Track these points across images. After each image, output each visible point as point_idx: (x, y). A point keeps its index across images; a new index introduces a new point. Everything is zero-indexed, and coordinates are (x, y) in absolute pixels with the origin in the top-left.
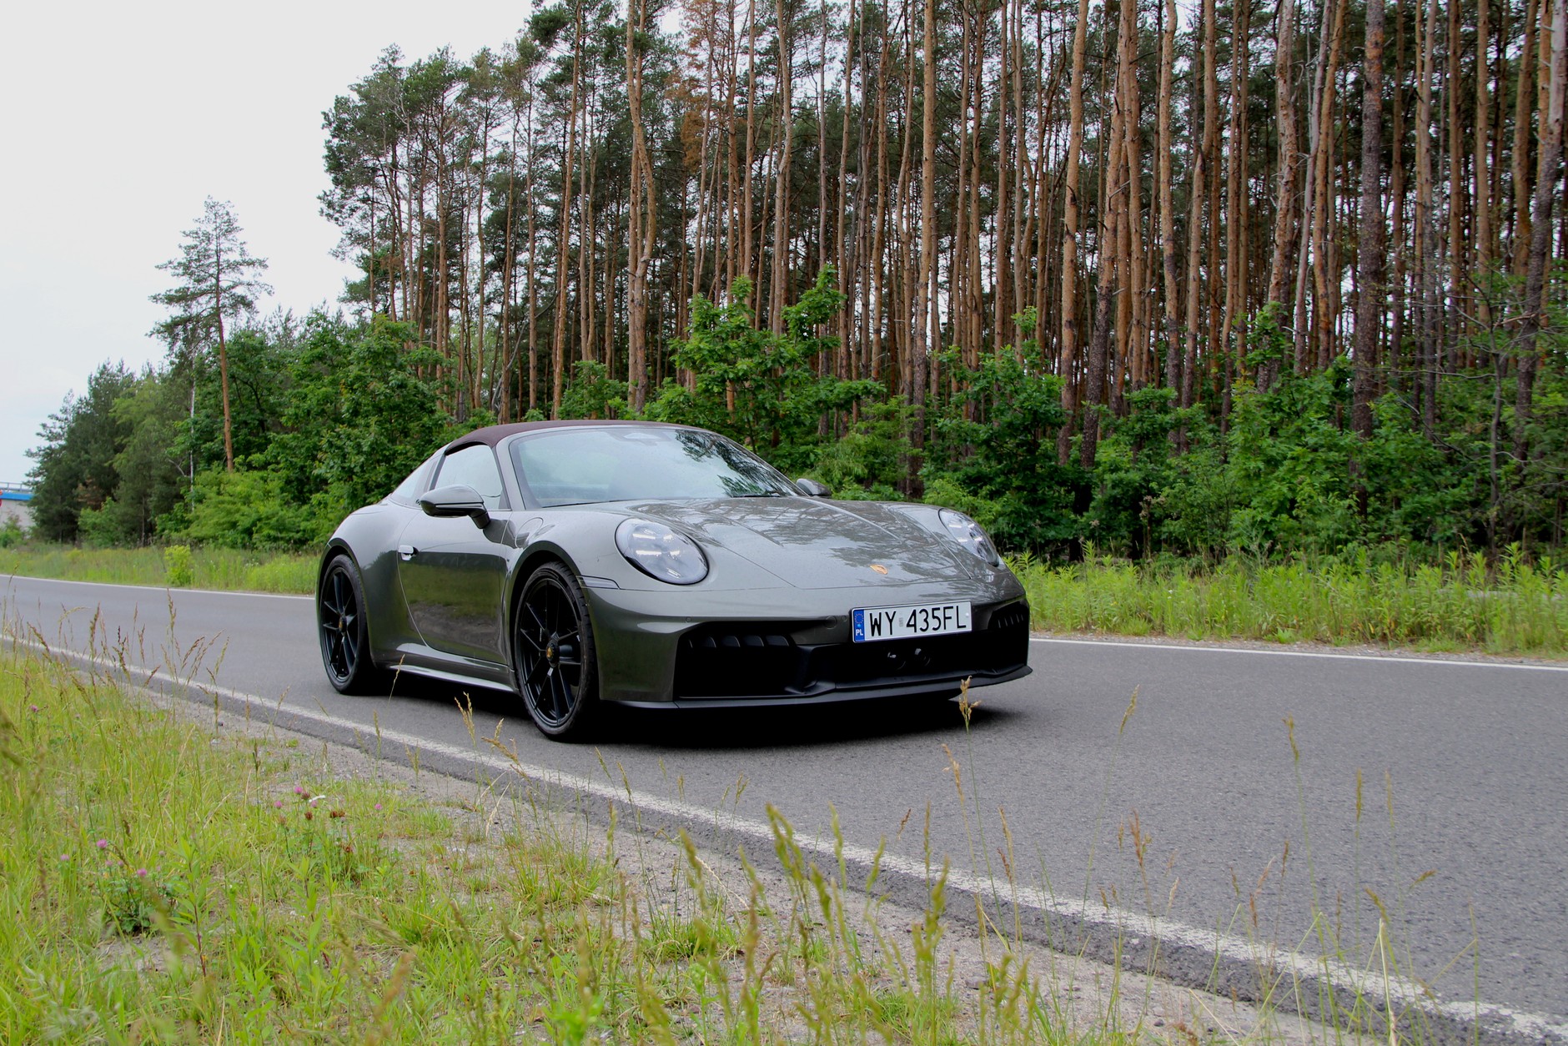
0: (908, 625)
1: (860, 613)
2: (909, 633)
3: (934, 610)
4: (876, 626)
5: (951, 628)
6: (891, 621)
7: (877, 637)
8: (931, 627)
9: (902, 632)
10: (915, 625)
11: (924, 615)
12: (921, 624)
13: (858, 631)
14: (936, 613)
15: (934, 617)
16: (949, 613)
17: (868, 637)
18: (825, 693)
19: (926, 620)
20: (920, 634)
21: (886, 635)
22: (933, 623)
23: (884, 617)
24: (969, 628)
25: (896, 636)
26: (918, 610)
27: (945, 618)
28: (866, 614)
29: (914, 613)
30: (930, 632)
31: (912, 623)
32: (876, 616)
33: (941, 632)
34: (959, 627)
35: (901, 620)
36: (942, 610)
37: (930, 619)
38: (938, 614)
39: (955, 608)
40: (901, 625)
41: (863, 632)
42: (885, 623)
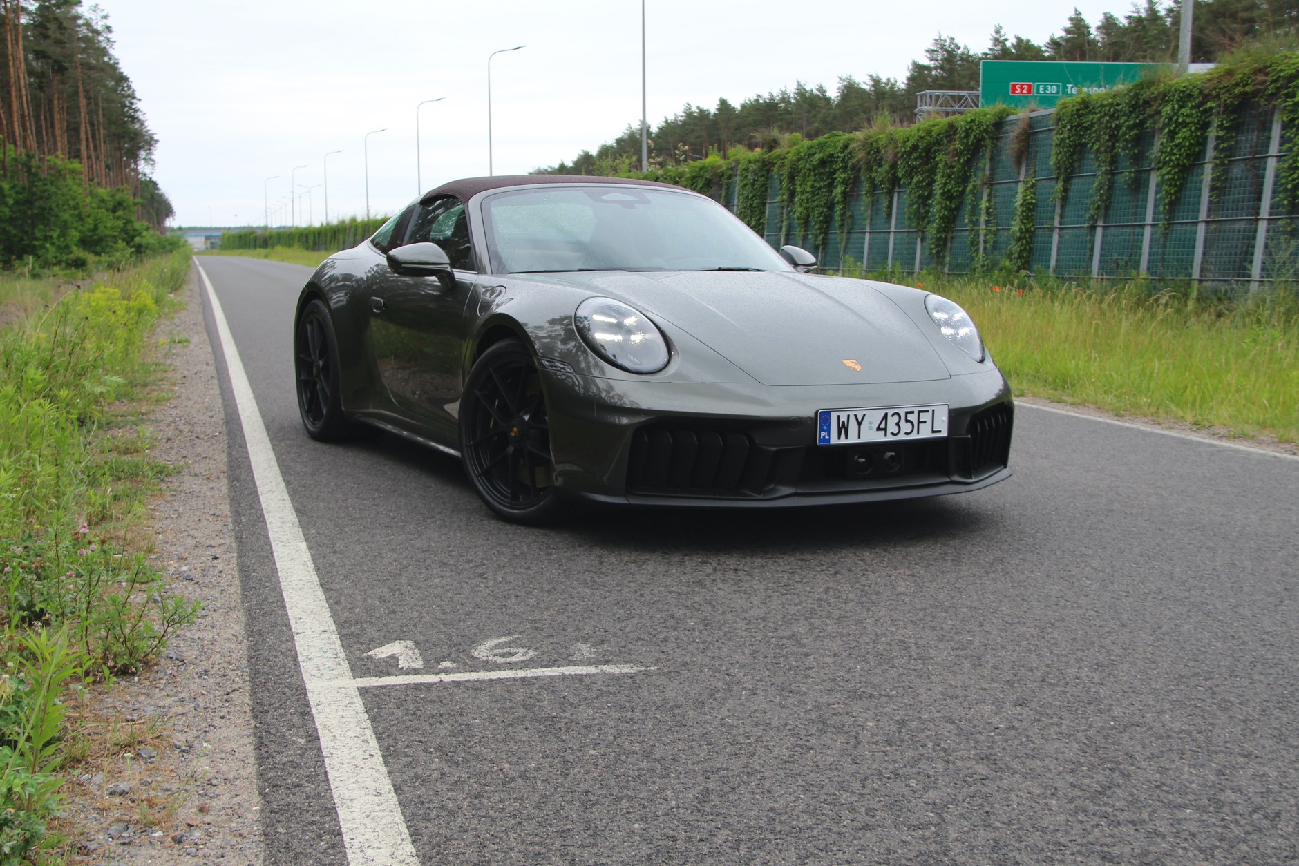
0: (879, 429)
1: (826, 415)
2: (879, 437)
3: (907, 413)
4: (843, 428)
5: (925, 433)
6: (860, 424)
7: (843, 441)
8: (903, 431)
9: (871, 436)
10: (885, 429)
11: (896, 418)
12: (892, 428)
13: (823, 434)
14: (910, 417)
15: (907, 421)
16: (923, 417)
17: (834, 440)
18: (786, 497)
19: (898, 424)
20: (890, 438)
21: (853, 439)
22: (906, 427)
23: (852, 420)
24: (944, 434)
25: (863, 440)
26: (890, 412)
27: (919, 422)
28: (834, 416)
29: (885, 417)
30: (902, 437)
31: (883, 426)
32: (843, 418)
33: (914, 436)
34: (933, 432)
35: (870, 423)
36: (916, 413)
37: (902, 423)
38: (912, 417)
39: (931, 412)
40: (871, 428)
41: (829, 435)
42: (853, 426)
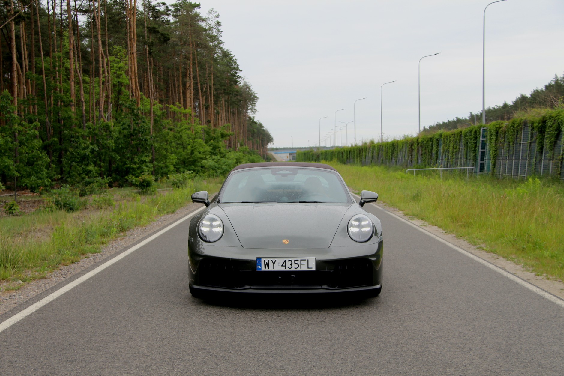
0: (282, 266)
1: (259, 260)
2: (283, 269)
3: (295, 260)
4: (267, 265)
5: (304, 268)
6: (274, 264)
7: (267, 269)
8: (293, 267)
9: (279, 268)
10: (285, 266)
11: (290, 262)
12: (288, 266)
13: (258, 267)
14: (296, 262)
16: (303, 262)
17: (263, 269)
18: (247, 289)
19: (291, 264)
20: (287, 269)
21: (271, 269)
22: (295, 266)
23: (271, 262)
24: (314, 269)
25: (276, 269)
26: (287, 260)
27: (301, 264)
28: (263, 260)
29: (285, 261)
30: (293, 269)
31: (284, 265)
32: (267, 261)
33: (299, 269)
34: (308, 268)
35: (279, 263)
36: (300, 261)
37: (293, 264)
38: (299, 262)
39: (307, 261)
40: (279, 265)
41: (261, 267)
42: (271, 264)
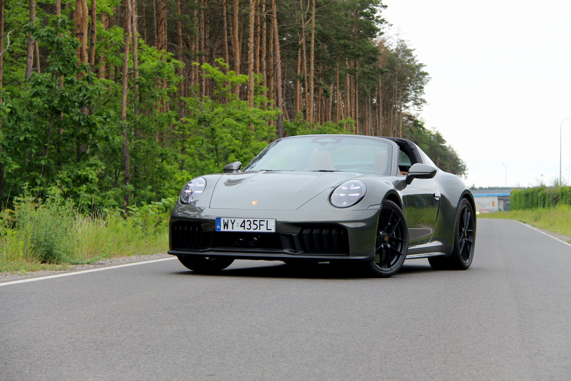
0: (241, 226)
2: (241, 230)
3: (254, 221)
4: (226, 225)
5: (263, 230)
6: (233, 224)
7: (226, 230)
8: (252, 228)
9: (237, 229)
10: (244, 227)
11: (249, 223)
12: (247, 226)
13: (218, 227)
15: (254, 224)
16: (262, 223)
17: (222, 229)
18: (208, 251)
20: (246, 230)
21: (230, 229)
22: (254, 227)
23: (230, 222)
24: (273, 230)
25: (235, 230)
26: (246, 220)
27: (260, 225)
28: (222, 220)
29: (244, 221)
30: (252, 230)
31: (243, 225)
32: (226, 221)
33: (258, 230)
34: (267, 229)
35: (238, 223)
36: (258, 221)
37: (252, 225)
38: (257, 223)
39: (266, 221)
40: (238, 226)
41: (220, 227)
42: (230, 224)
